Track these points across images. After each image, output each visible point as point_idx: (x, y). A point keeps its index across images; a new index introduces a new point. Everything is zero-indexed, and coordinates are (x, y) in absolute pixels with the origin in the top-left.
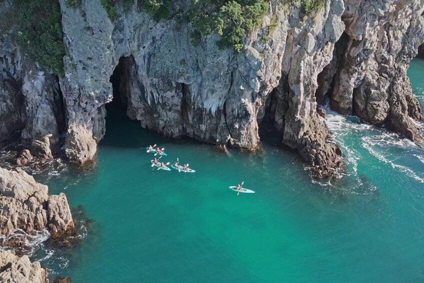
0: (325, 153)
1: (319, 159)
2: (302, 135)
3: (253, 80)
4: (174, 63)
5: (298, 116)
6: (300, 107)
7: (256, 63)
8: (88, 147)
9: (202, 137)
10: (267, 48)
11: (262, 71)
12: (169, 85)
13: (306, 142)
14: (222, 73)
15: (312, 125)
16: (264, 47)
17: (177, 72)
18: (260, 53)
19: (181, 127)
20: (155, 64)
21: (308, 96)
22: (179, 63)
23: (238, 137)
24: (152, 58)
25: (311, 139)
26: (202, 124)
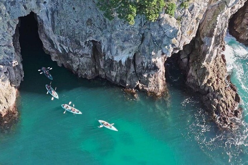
0: (226, 104)
1: (220, 111)
2: (206, 82)
3: (166, 47)
4: (80, 23)
5: (204, 64)
6: (207, 56)
7: (171, 31)
8: (7, 100)
9: (113, 80)
10: (186, 14)
11: (177, 39)
12: (77, 44)
13: (209, 89)
14: (132, 36)
15: (216, 69)
16: (182, 14)
17: (84, 33)
18: (177, 20)
19: (93, 69)
20: (60, 21)
21: (217, 45)
22: (85, 23)
23: (146, 83)
24: (55, 16)
25: (214, 88)
26: (113, 71)
